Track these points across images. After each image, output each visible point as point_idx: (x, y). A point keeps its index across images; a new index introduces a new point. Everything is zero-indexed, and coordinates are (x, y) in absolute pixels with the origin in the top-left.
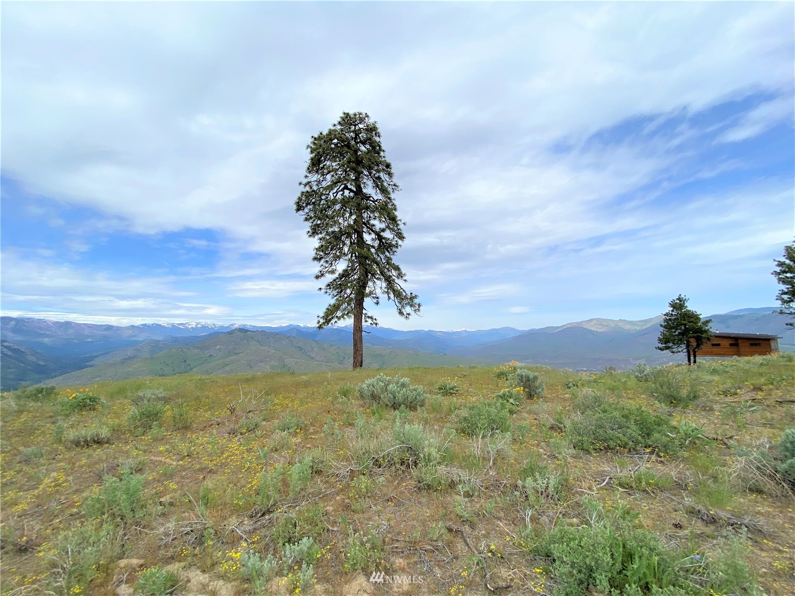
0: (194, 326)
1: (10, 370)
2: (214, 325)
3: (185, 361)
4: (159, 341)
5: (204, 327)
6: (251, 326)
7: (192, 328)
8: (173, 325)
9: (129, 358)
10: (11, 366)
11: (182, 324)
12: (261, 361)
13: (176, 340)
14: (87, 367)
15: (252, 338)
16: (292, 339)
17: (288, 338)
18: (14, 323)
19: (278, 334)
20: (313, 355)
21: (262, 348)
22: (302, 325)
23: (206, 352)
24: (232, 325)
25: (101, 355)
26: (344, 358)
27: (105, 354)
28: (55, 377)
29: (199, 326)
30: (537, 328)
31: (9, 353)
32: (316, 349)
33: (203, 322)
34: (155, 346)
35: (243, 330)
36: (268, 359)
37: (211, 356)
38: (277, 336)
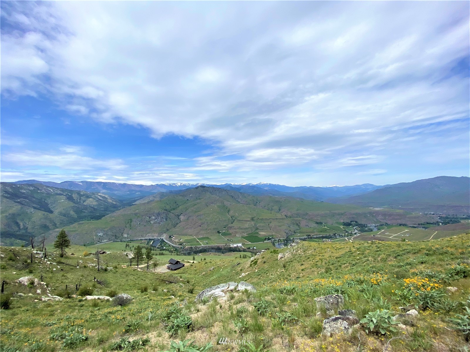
0: (180, 185)
1: (101, 206)
2: (189, 184)
3: (176, 203)
4: (164, 192)
5: (184, 185)
6: (206, 184)
7: (179, 186)
8: (170, 185)
9: (151, 201)
10: (102, 204)
11: (174, 184)
12: (212, 203)
13: (171, 192)
14: (133, 205)
15: (207, 190)
16: (228, 191)
17: (225, 190)
18: (103, 184)
19: (220, 189)
20: (239, 200)
21: (213, 196)
22: (232, 184)
23: (185, 198)
24: (197, 184)
25: (139, 199)
26: (257, 203)
27: (140, 199)
28: (120, 209)
29: (182, 185)
30: (391, 184)
31: (101, 198)
32: (240, 197)
33: (184, 183)
34: (162, 195)
35: (203, 187)
36: (215, 202)
37: (188, 200)
38: (220, 190)
